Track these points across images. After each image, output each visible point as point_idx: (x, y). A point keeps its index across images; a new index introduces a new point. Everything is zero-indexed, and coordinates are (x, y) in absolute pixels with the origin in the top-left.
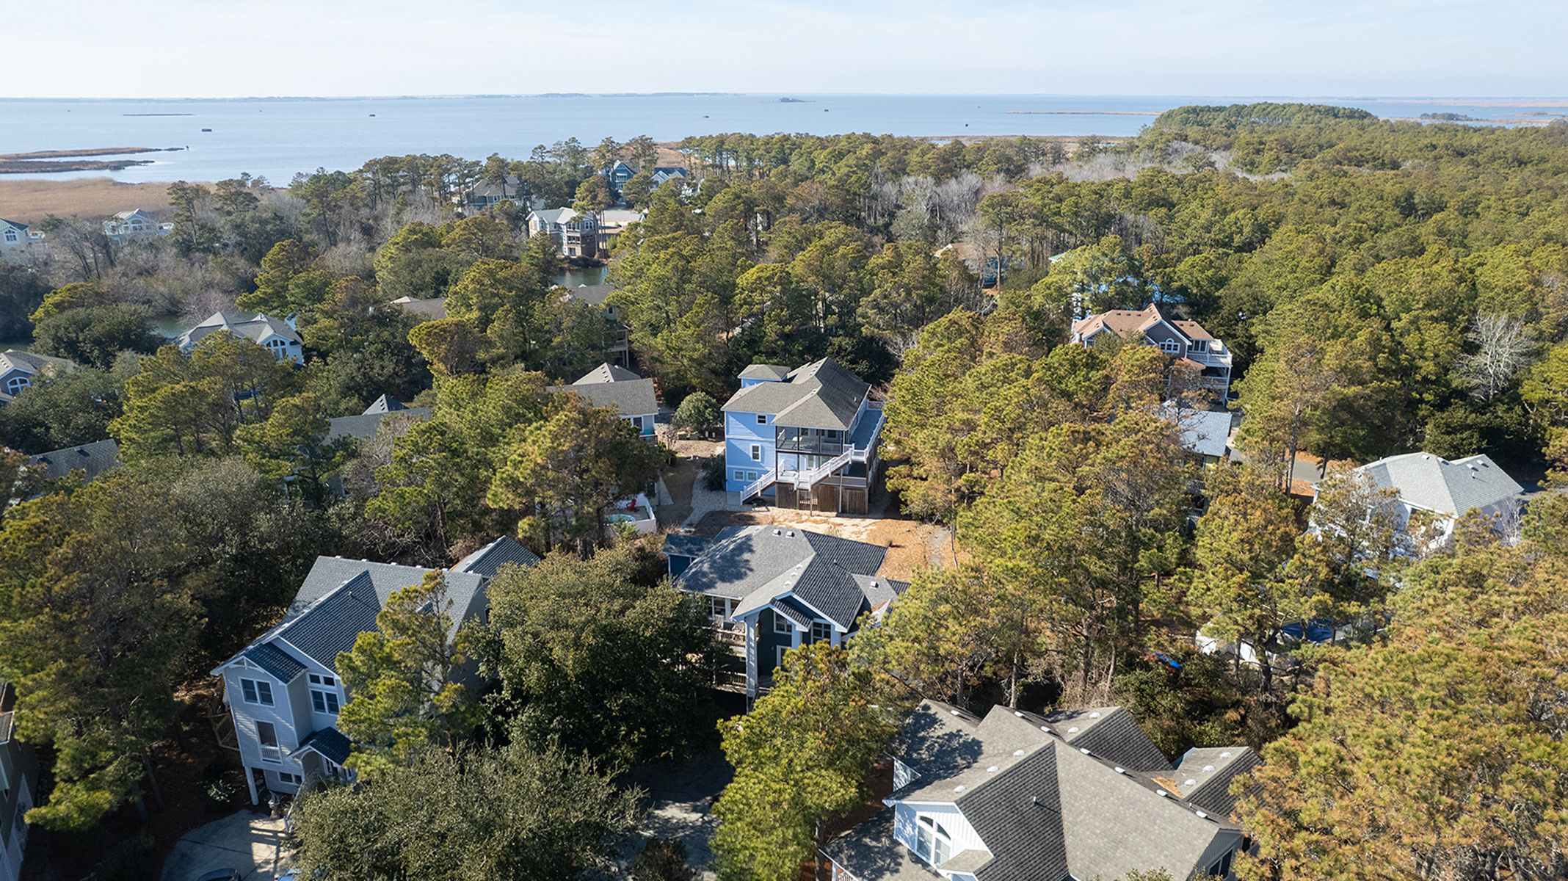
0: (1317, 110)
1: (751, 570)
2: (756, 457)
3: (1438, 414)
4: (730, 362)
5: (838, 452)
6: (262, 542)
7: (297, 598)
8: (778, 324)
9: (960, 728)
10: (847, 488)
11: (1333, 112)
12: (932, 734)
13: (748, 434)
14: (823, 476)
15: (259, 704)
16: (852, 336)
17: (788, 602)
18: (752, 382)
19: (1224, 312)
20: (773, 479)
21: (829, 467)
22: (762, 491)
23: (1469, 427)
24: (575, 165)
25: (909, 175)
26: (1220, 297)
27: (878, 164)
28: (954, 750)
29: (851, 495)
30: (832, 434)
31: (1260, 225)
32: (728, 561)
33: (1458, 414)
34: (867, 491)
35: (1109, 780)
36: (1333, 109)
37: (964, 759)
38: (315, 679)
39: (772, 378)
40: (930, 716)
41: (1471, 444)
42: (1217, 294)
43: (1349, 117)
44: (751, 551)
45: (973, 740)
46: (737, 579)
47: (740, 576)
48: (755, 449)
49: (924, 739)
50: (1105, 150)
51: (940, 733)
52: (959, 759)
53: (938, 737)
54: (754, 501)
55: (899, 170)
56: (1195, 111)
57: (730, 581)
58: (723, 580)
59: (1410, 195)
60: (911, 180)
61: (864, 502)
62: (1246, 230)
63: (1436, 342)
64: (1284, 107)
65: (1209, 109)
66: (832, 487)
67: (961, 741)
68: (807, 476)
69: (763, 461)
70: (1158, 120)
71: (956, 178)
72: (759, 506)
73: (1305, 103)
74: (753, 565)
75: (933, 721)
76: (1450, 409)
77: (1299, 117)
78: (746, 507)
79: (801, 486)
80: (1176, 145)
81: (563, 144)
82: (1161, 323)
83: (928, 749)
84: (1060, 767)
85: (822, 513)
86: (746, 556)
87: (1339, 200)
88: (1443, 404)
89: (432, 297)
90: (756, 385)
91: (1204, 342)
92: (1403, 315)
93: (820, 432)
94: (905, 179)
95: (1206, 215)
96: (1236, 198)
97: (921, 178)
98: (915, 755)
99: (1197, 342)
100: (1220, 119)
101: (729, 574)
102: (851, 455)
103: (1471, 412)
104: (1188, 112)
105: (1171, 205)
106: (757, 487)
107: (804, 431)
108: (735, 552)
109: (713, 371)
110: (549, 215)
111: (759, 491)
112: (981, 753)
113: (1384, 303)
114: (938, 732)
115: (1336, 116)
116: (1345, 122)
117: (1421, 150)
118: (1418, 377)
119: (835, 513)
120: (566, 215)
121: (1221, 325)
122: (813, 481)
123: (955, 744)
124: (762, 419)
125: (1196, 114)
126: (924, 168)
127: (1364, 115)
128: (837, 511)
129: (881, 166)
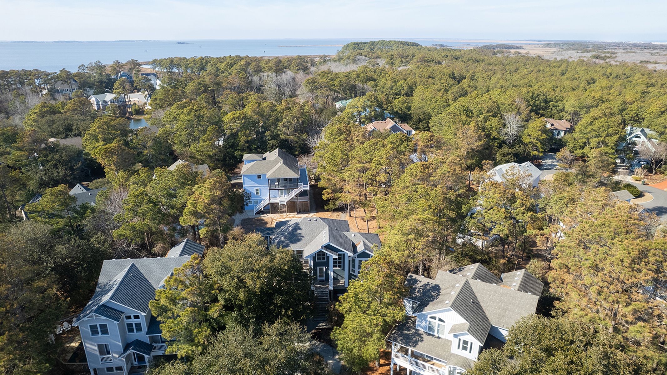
0: (401, 43)
1: (303, 237)
2: (257, 193)
3: (500, 150)
4: (225, 155)
5: (296, 187)
6: (63, 259)
7: (99, 282)
8: (246, 137)
9: (428, 281)
10: (300, 202)
11: (406, 44)
12: (417, 286)
13: (253, 184)
14: (291, 198)
15: (100, 335)
16: (277, 139)
17: (328, 247)
18: (249, 162)
19: (414, 119)
20: (268, 202)
21: (293, 194)
22: (264, 208)
23: (510, 154)
24: (100, 74)
25: (263, 72)
26: (411, 114)
27: (249, 68)
28: (429, 290)
29: (302, 204)
30: (290, 180)
31: (410, 86)
32: (292, 235)
33: (506, 150)
34: (309, 202)
35: (493, 289)
36: (406, 42)
37: (435, 292)
38: (129, 317)
39: (258, 159)
40: (414, 279)
41: (512, 160)
42: (409, 113)
43: (413, 45)
44: (300, 229)
45: (435, 285)
46: (299, 241)
47: (299, 240)
48: (257, 190)
49: (415, 289)
50: (330, 60)
51: (421, 285)
52: (432, 293)
53: (420, 286)
54: (260, 212)
55: (258, 70)
56: (357, 44)
57: (295, 243)
58: (293, 243)
59: (453, 74)
60: (265, 74)
61: (308, 207)
62: (405, 88)
63: (496, 124)
64: (389, 42)
65: (362, 43)
66: (294, 202)
67: (430, 286)
68: (283, 199)
69: (260, 195)
70: (343, 48)
71: (284, 72)
72: (263, 214)
73: (396, 40)
74: (303, 235)
75: (416, 281)
76: (503, 148)
77: (395, 46)
78: (257, 216)
79: (282, 203)
80: (358, 57)
81: (93, 63)
82: (395, 125)
83: (418, 292)
84: (473, 288)
85: (291, 214)
86: (299, 231)
87: (431, 76)
88: (500, 146)
89: (64, 138)
90: (252, 163)
91: (410, 131)
92: (480, 116)
93: (285, 180)
94: (262, 74)
95: (389, 83)
96: (398, 76)
97: (270, 73)
98: (414, 295)
99: (407, 131)
100: (367, 47)
101: (294, 240)
102: (302, 188)
103: (509, 149)
104: (355, 44)
105: (375, 80)
106: (261, 206)
107: (278, 180)
108: (294, 231)
109: (218, 160)
110: (100, 97)
111: (262, 208)
112: (440, 289)
113: (473, 112)
114: (419, 285)
115: (408, 45)
116: (412, 47)
117: (443, 57)
118: (492, 137)
119: (296, 213)
120: (109, 97)
121: (413, 124)
122: (287, 201)
123: (428, 288)
124: (259, 177)
125: (357, 45)
126: (270, 69)
127: (418, 45)
128: (297, 212)
129: (251, 69)
